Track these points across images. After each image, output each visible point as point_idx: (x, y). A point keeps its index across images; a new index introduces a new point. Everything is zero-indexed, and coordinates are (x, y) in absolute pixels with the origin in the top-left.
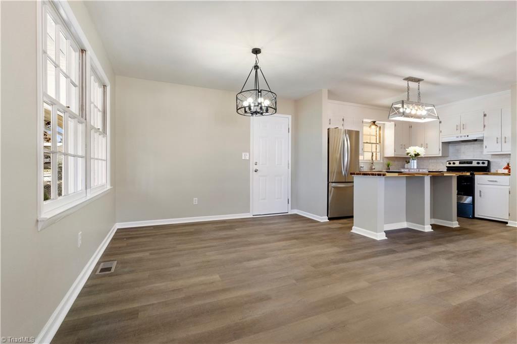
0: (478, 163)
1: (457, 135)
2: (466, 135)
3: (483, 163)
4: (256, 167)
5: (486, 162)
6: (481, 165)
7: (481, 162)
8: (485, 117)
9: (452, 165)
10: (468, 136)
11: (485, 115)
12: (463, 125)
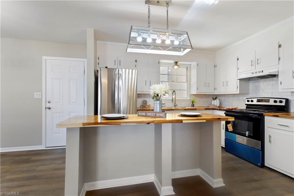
0: (275, 102)
1: (252, 71)
2: (261, 70)
3: (281, 102)
4: (48, 105)
5: (284, 101)
6: (278, 104)
7: (278, 100)
8: (280, 48)
9: (250, 103)
10: (262, 72)
11: (280, 46)
12: (258, 60)
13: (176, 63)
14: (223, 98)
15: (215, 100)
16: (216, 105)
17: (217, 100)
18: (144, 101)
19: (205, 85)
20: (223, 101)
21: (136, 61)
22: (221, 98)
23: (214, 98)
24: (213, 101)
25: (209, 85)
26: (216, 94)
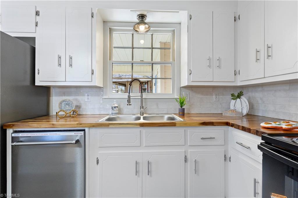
13: (142, 17)
14: (258, 95)
15: (238, 99)
16: (240, 111)
17: (244, 99)
18: (64, 101)
19: (208, 64)
20: (260, 102)
21: (37, 13)
22: (253, 94)
23: (236, 95)
24: (233, 102)
25: (220, 63)
26: (239, 84)
